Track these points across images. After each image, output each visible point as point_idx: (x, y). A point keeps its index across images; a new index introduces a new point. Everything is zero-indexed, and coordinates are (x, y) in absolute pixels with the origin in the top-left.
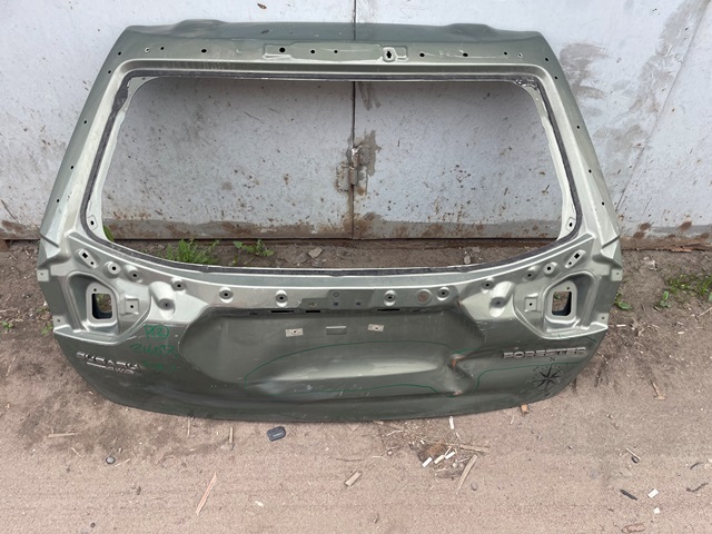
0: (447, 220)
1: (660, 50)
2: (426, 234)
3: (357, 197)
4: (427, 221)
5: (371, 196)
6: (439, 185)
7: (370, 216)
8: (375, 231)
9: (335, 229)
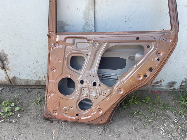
0: (41, 79)
1: (85, 23)
2: (36, 83)
3: (7, 71)
4: (35, 79)
5: (12, 71)
6: (34, 68)
7: (14, 78)
8: (18, 83)
9: (5, 82)
